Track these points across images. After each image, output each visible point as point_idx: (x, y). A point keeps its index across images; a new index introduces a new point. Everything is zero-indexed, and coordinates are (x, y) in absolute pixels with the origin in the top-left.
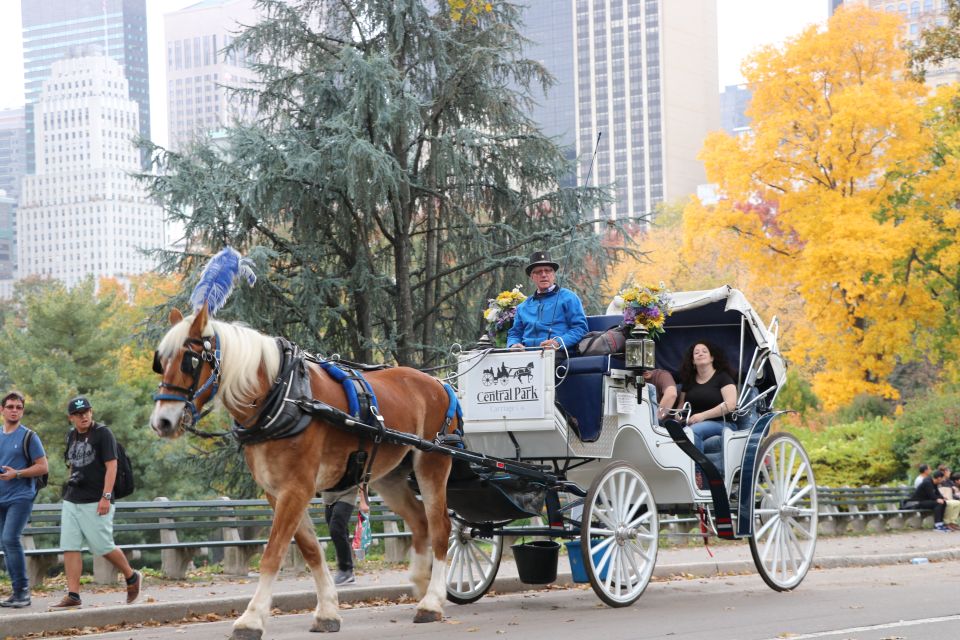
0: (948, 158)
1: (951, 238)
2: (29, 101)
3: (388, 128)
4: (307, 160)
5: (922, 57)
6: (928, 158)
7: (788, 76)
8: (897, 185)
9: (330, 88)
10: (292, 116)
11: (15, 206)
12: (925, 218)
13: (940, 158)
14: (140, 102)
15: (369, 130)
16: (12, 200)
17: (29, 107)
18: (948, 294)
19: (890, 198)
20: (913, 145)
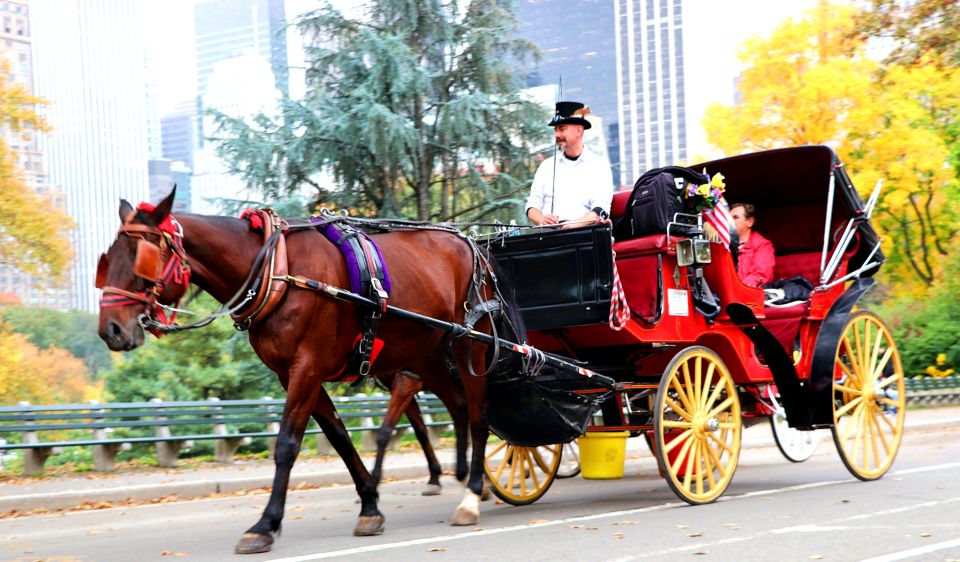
0: (894, 122)
1: (896, 186)
2: (200, 93)
3: (403, 96)
4: (337, 123)
5: (852, 36)
6: (881, 123)
7: (769, 57)
8: (857, 143)
9: (360, 64)
10: (333, 89)
11: (191, 174)
12: (877, 170)
13: (888, 123)
14: (283, 91)
15: (386, 97)
16: (188, 170)
17: (199, 98)
18: (896, 230)
19: (851, 154)
20: (866, 112)
